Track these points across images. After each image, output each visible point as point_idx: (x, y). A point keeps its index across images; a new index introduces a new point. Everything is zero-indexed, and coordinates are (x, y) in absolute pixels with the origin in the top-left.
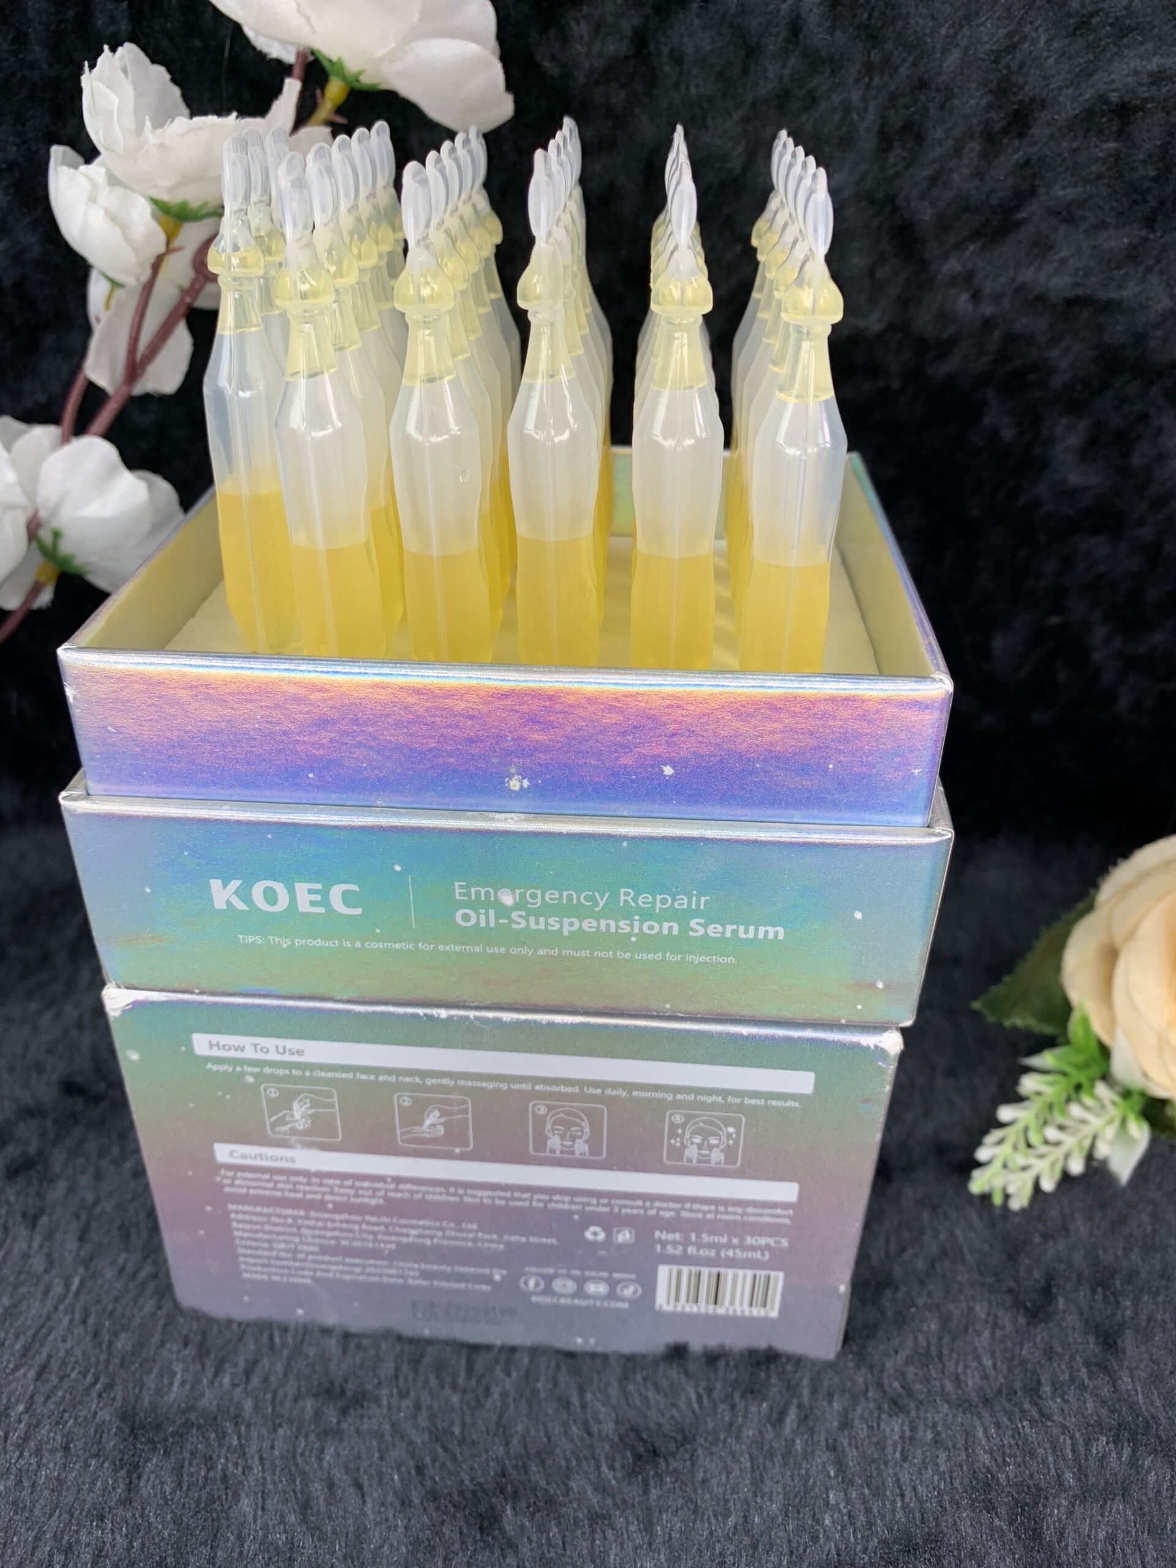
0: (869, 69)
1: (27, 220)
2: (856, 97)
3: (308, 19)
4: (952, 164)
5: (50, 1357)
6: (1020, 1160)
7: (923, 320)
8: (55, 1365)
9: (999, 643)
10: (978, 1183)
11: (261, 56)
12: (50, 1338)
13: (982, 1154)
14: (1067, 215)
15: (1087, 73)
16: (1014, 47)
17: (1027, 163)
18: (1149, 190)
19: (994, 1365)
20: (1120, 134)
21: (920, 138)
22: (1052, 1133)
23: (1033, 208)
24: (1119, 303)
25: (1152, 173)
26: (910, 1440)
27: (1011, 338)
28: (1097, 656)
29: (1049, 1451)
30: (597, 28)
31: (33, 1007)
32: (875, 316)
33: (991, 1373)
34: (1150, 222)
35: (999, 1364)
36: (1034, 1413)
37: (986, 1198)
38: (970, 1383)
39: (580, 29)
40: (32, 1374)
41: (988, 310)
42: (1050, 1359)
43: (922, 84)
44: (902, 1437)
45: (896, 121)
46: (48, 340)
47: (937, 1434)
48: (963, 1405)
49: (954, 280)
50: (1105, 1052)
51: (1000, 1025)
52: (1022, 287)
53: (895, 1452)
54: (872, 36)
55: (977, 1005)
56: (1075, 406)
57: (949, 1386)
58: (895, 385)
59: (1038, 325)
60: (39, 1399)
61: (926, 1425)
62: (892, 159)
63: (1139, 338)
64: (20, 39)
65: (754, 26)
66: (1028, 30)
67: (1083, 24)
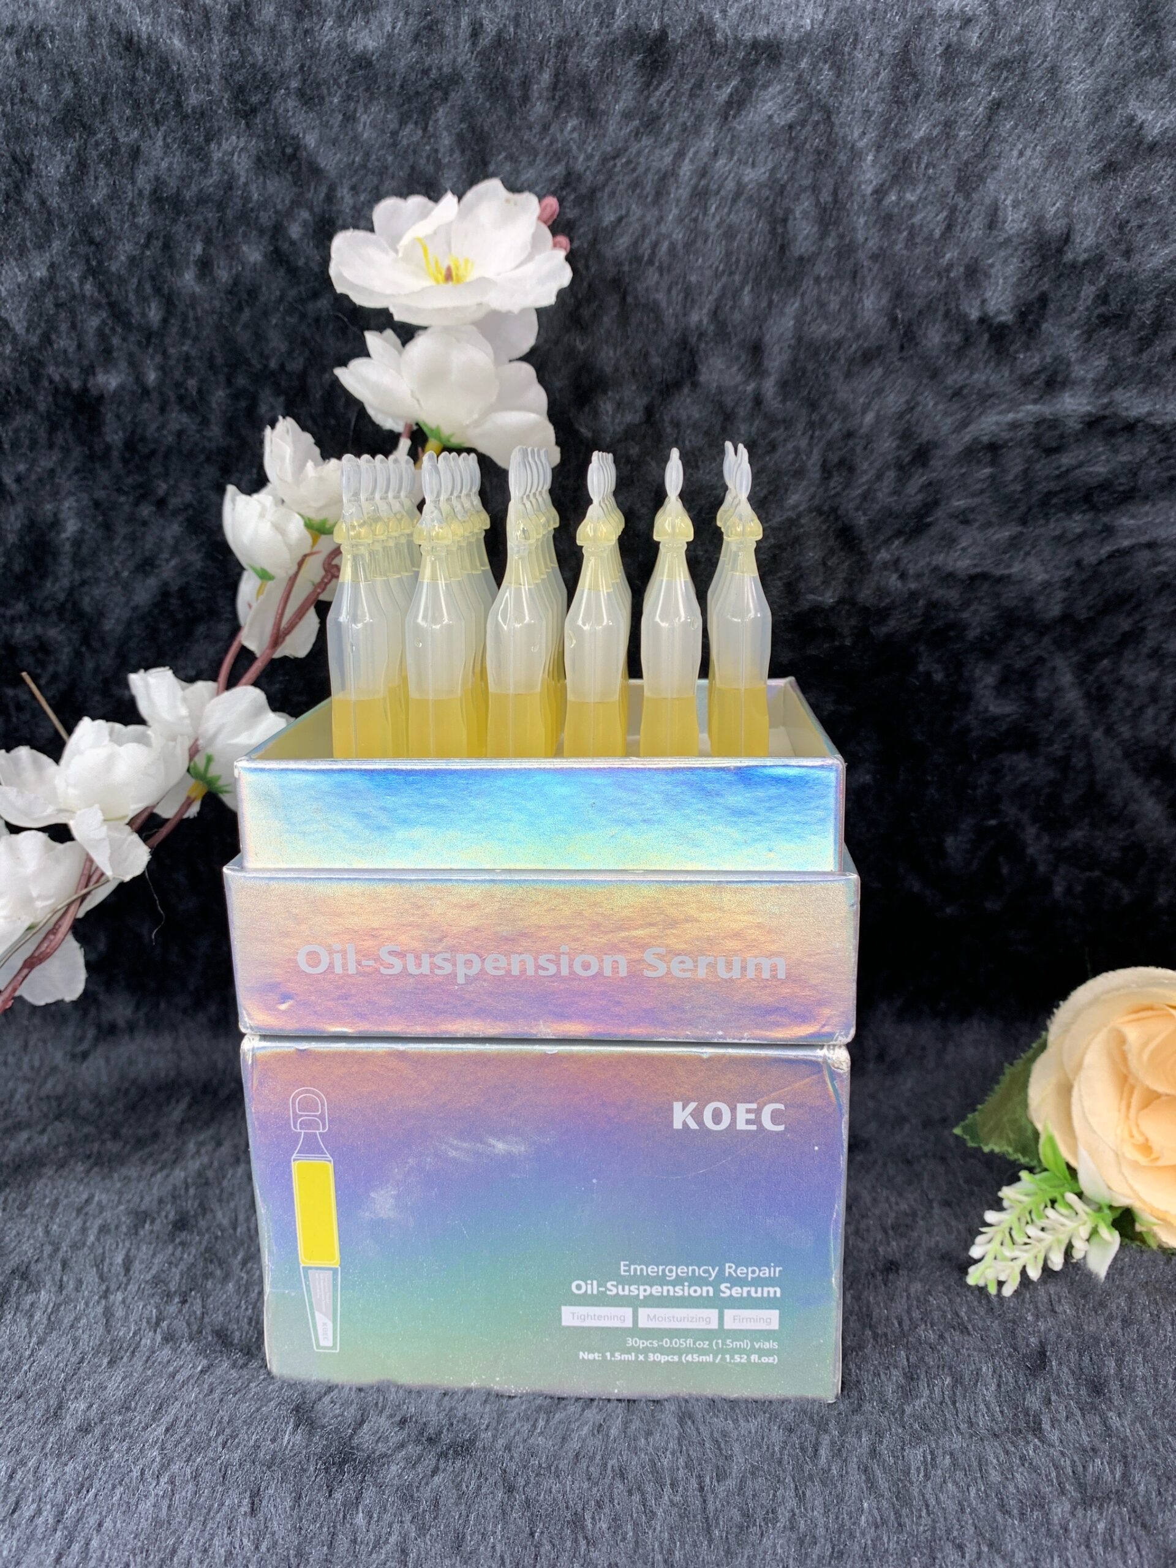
0: (811, 425)
1: (194, 544)
2: (803, 443)
3: (418, 400)
4: (876, 486)
6: (1008, 1252)
7: (865, 595)
9: (950, 842)
10: (974, 1277)
11: (377, 428)
13: (975, 1252)
14: (964, 518)
15: (964, 424)
16: (912, 408)
17: (930, 484)
18: (1019, 500)
19: (1002, 1412)
20: (993, 463)
21: (851, 469)
22: (1033, 1232)
23: (939, 513)
24: (1009, 576)
25: (1019, 488)
26: (929, 1465)
27: (932, 605)
28: (1031, 851)
30: (619, 405)
32: (829, 594)
33: (999, 1417)
34: (1023, 521)
35: (1006, 1411)
37: (982, 1288)
38: (981, 1423)
39: (607, 407)
41: (913, 586)
42: (1049, 1405)
43: (849, 434)
44: (925, 1462)
45: (834, 458)
46: (201, 629)
47: (954, 1459)
49: (885, 565)
50: (1072, 1171)
51: (979, 1149)
52: (936, 569)
53: (918, 1474)
54: (813, 406)
55: (957, 1131)
56: (987, 654)
58: (848, 642)
59: (953, 595)
61: (944, 1453)
62: (832, 484)
63: (1030, 600)
64: (205, 422)
65: (729, 401)
66: (920, 398)
67: (957, 393)
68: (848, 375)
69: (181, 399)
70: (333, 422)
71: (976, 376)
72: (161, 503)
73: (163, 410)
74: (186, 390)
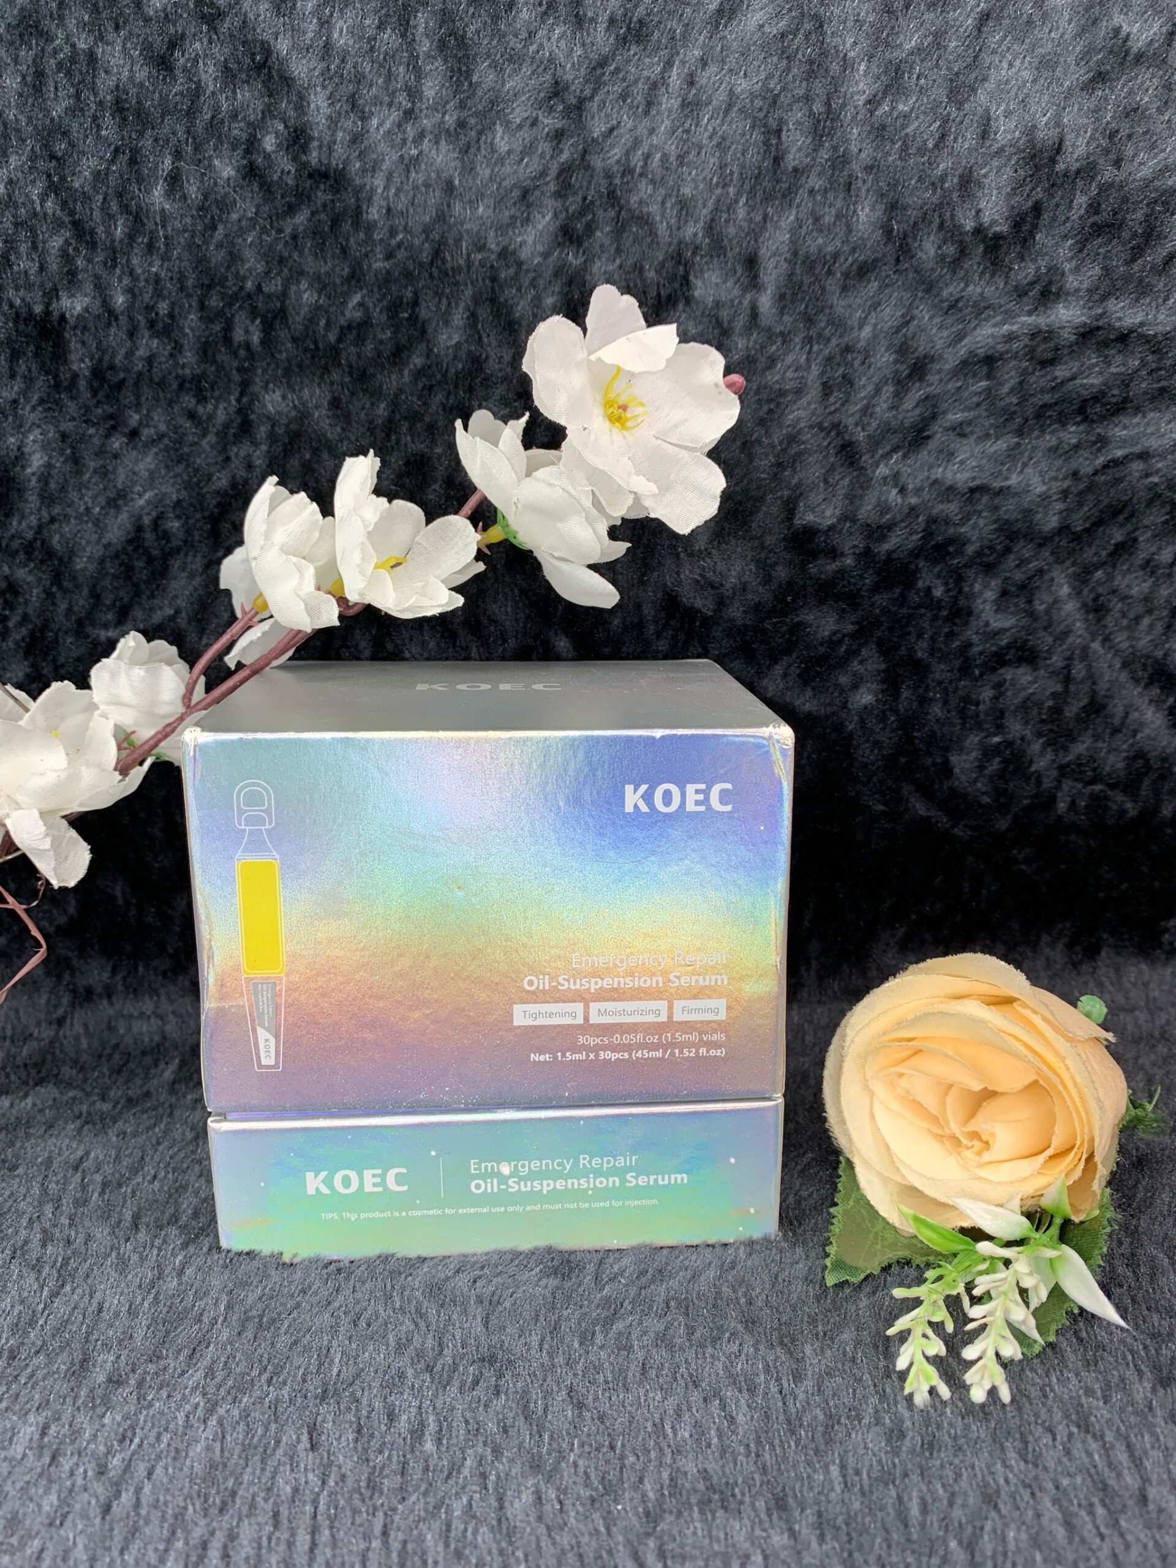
0: (809, 340)
2: (802, 358)
4: (874, 402)
7: (867, 510)
14: (960, 431)
15: (960, 337)
16: (908, 322)
17: (927, 398)
18: (1014, 413)
20: (989, 376)
21: (851, 383)
23: (936, 427)
24: (1009, 487)
25: (1015, 400)
27: (932, 520)
28: (1036, 766)
32: (829, 512)
34: (1020, 432)
41: (914, 500)
43: (847, 349)
49: (884, 481)
52: (936, 481)
54: (810, 321)
56: (989, 569)
58: (849, 562)
59: (951, 508)
62: (833, 400)
63: (1028, 512)
64: (178, 348)
65: (724, 314)
66: (915, 312)
67: (954, 306)
68: (845, 289)
69: (152, 324)
71: (970, 288)
72: (134, 434)
73: (131, 334)
74: (157, 314)
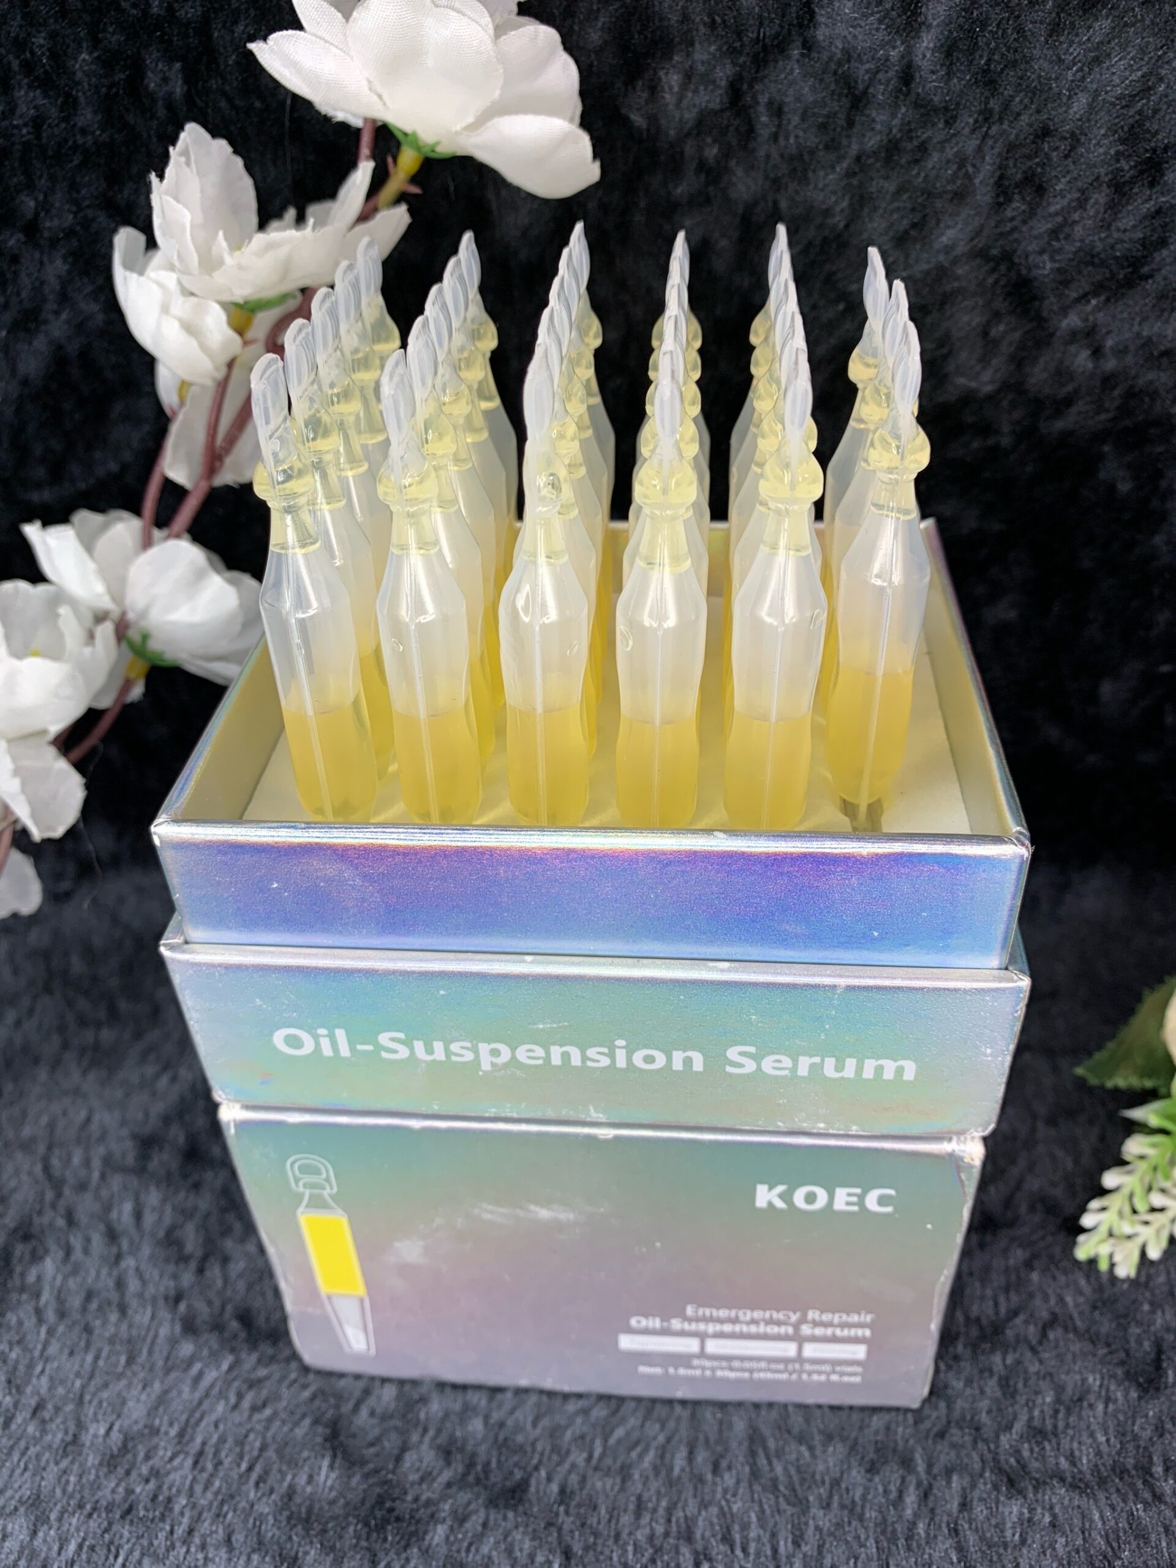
0: (987, 116)
1: (89, 288)
2: (971, 147)
3: (380, 97)
4: (1076, 216)
5: (204, 1444)
6: (1126, 1227)
7: (1038, 376)
8: (210, 1451)
9: (1107, 689)
10: (1084, 1249)
12: (203, 1424)
13: (1087, 1220)
17: (1158, 212)
19: (1108, 1441)
21: (1040, 190)
22: (1157, 1200)
23: (1163, 258)
26: (1028, 1523)
27: (1131, 394)
29: (1163, 1536)
30: (690, 77)
31: (150, 1070)
32: (987, 375)
33: (1104, 1449)
35: (1112, 1440)
36: (1147, 1495)
37: (1093, 1262)
38: (1085, 1461)
39: (672, 79)
40: (189, 1462)
41: (1110, 364)
42: (1161, 1436)
43: (1045, 132)
44: (1021, 1519)
45: (1016, 171)
46: (118, 408)
47: (1054, 1516)
48: (1077, 1485)
49: (1074, 336)
51: (1102, 1086)
52: (1148, 342)
53: (1014, 1535)
54: (988, 80)
55: (1080, 1071)
57: (1064, 1463)
58: (1006, 441)
59: (1163, 380)
60: (198, 1489)
61: (1043, 1508)
62: (1009, 213)
64: (70, 105)
65: (862, 71)
68: (1055, 29)
69: (28, 67)
70: (258, 104)
72: (31, 229)
74: (32, 53)
